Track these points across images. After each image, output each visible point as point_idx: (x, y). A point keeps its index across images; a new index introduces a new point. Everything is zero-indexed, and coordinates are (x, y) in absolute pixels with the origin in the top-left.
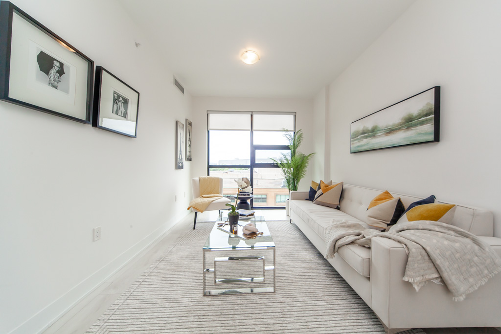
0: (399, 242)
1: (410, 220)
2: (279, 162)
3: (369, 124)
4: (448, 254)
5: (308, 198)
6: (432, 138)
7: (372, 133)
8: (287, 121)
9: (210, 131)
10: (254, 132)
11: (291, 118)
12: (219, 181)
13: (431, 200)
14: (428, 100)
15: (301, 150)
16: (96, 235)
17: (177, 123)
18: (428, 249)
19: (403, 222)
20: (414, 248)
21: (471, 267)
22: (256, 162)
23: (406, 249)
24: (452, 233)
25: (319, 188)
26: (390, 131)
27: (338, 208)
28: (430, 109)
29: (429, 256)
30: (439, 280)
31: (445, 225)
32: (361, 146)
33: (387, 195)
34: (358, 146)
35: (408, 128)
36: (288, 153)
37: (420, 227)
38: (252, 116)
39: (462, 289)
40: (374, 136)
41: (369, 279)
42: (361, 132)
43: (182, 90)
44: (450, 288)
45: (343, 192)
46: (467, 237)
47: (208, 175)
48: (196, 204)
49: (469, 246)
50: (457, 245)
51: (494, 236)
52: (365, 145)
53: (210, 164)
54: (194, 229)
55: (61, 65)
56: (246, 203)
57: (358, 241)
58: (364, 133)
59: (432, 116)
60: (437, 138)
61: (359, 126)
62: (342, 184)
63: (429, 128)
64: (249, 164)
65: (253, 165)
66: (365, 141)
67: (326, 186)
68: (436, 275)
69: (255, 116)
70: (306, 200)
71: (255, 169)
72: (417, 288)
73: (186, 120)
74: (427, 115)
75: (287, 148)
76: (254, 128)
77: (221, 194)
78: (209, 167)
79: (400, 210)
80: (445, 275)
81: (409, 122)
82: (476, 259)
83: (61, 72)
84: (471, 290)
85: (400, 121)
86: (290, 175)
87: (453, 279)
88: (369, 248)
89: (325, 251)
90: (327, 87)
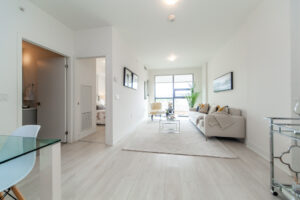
2: (185, 96)
5: (197, 110)
10: (174, 83)
11: (191, 76)
12: (160, 104)
14: (229, 76)
15: (196, 91)
17: (145, 82)
18: (215, 116)
24: (224, 114)
25: (200, 106)
26: (223, 85)
27: (207, 113)
32: (216, 89)
36: (190, 92)
37: (217, 113)
45: (209, 108)
47: (155, 102)
59: (230, 81)
60: (232, 88)
62: (209, 104)
63: (230, 84)
65: (174, 97)
67: (203, 105)
69: (174, 76)
71: (175, 99)
73: (147, 80)
75: (189, 89)
77: (161, 109)
78: (156, 98)
79: (217, 109)
80: (219, 123)
81: (227, 82)
90: (207, 64)
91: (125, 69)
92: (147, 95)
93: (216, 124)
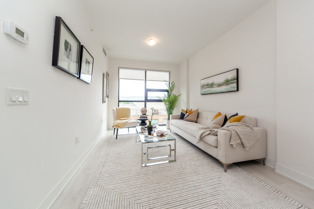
0: (228, 130)
1: (230, 123)
2: (163, 99)
3: (210, 81)
4: (244, 133)
5: (180, 118)
6: (236, 89)
7: (211, 85)
8: (166, 76)
9: (120, 80)
10: (147, 81)
11: (167, 74)
12: (128, 110)
13: (237, 114)
14: (234, 73)
15: (174, 92)
16: (77, 141)
17: (104, 74)
18: (237, 132)
19: (228, 123)
20: (233, 132)
21: (250, 137)
22: (148, 99)
23: (231, 133)
24: (244, 126)
25: (187, 112)
26: (219, 85)
27: (196, 122)
28: (235, 77)
29: (238, 134)
30: (241, 143)
31: (242, 123)
33: (220, 114)
34: (205, 92)
35: (227, 84)
37: (234, 125)
38: (146, 72)
39: (248, 146)
40: (212, 87)
41: (217, 147)
42: (206, 85)
43: (105, 54)
44: (245, 145)
45: (198, 114)
46: (249, 127)
47: (119, 107)
48: (118, 123)
49: (249, 130)
50: (246, 130)
51: (257, 127)
52: (208, 91)
53: (120, 100)
54: (117, 139)
55: (70, 45)
56: (145, 122)
57: (212, 133)
58: (207, 85)
59: (236, 80)
60: (238, 90)
61: (205, 82)
62: (198, 110)
63: (235, 85)
64: (144, 100)
65: (146, 100)
66: (208, 89)
67: (190, 111)
68: (240, 141)
69: (147, 72)
70: (179, 119)
71: (147, 103)
72: (234, 146)
73: (107, 72)
74: (234, 80)
76: (147, 79)
77: (130, 117)
78: (119, 101)
79: (226, 120)
80: (243, 141)
81: (227, 82)
82: (252, 134)
83: (70, 50)
84: (251, 145)
85: (224, 81)
87: (245, 142)
88: (217, 135)
90: (188, 60)
92: (106, 96)
93: (238, 144)
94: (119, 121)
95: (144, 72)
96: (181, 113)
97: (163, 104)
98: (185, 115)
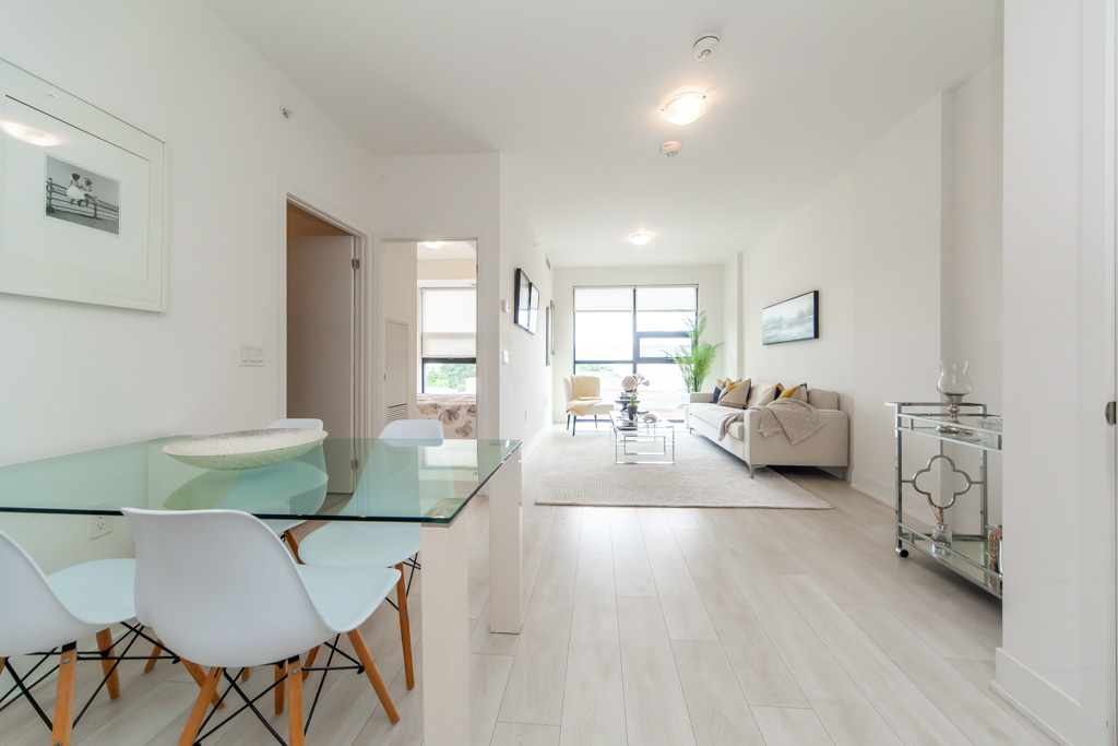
2: (674, 356)
4: (788, 415)
6: (812, 335)
7: (778, 324)
8: (687, 297)
9: (576, 314)
10: (637, 313)
11: (691, 292)
12: (596, 381)
14: (809, 301)
15: (705, 339)
17: (547, 309)
18: (776, 412)
20: (765, 412)
21: (804, 423)
22: (641, 356)
23: (761, 413)
25: (724, 386)
26: (791, 324)
27: (744, 407)
28: (813, 309)
30: (783, 432)
31: (794, 400)
32: (771, 337)
34: (768, 338)
35: (801, 323)
36: (688, 342)
38: (635, 291)
39: (797, 437)
40: (780, 327)
41: (742, 441)
42: (771, 321)
43: (549, 265)
44: (789, 436)
45: (750, 390)
46: (805, 406)
47: (575, 373)
48: (576, 406)
50: (796, 410)
51: (838, 409)
52: (774, 336)
53: (576, 359)
54: (574, 435)
59: (812, 316)
60: (817, 335)
61: (769, 315)
62: (749, 381)
63: (811, 325)
64: (631, 359)
65: (637, 360)
66: (773, 332)
67: (732, 384)
68: (779, 429)
69: (638, 291)
70: (710, 402)
71: (639, 366)
72: (766, 435)
75: (685, 335)
76: (637, 308)
77: (598, 396)
78: (575, 362)
79: (778, 392)
80: (786, 428)
81: (801, 319)
82: (807, 419)
84: (803, 437)
85: (796, 317)
86: (691, 374)
87: (790, 431)
89: (715, 437)
90: (741, 256)
91: (518, 272)
92: (551, 352)
93: (778, 433)
94: (576, 403)
95: (631, 291)
96: (717, 388)
97: (675, 367)
98: (720, 391)
